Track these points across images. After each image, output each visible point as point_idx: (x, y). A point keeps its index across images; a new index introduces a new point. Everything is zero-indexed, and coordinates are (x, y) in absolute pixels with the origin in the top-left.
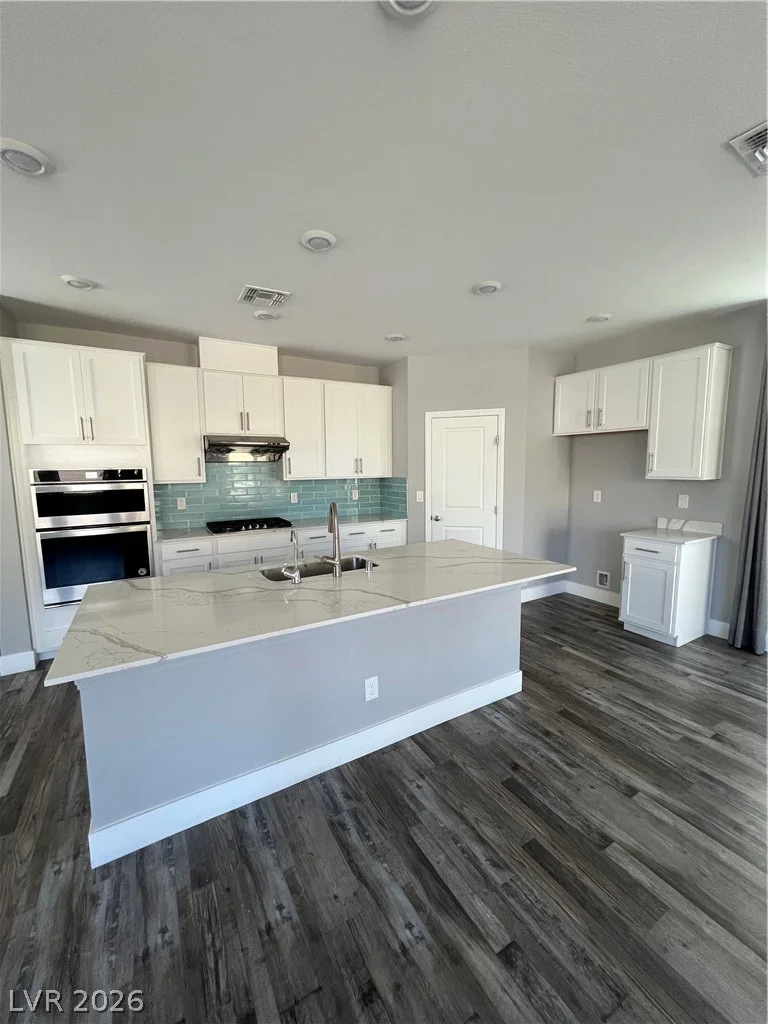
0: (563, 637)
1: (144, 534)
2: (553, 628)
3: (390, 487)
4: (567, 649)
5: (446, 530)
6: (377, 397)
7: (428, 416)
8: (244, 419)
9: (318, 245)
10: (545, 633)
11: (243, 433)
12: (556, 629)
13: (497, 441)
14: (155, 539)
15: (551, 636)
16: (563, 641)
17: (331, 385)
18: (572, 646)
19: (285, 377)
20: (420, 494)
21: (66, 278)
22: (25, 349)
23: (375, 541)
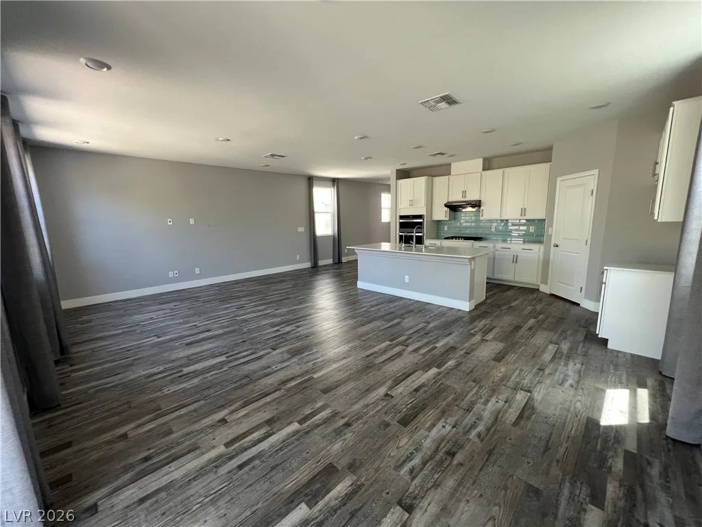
7: (558, 179)
8: (464, 193)
11: (463, 200)
13: (592, 193)
14: (425, 238)
19: (484, 171)
20: (550, 230)
22: (401, 182)
23: (518, 254)
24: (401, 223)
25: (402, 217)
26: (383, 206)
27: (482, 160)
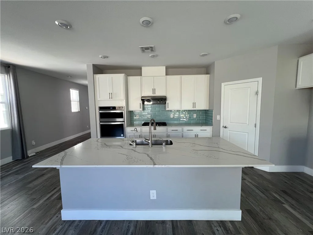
0: (288, 198)
1: (123, 125)
2: (283, 191)
3: (208, 113)
4: (287, 206)
5: (230, 133)
6: (203, 79)
7: (223, 84)
8: (154, 91)
9: (147, 24)
10: (276, 193)
11: (153, 95)
12: (285, 192)
13: (257, 93)
14: (126, 126)
15: (280, 195)
16: (286, 200)
17: (184, 77)
18: (292, 206)
19: (167, 76)
20: (218, 117)
21: (100, 56)
22: (99, 77)
23: (198, 134)
24: (101, 113)
25: (101, 108)
26: (72, 99)
27: (165, 67)
